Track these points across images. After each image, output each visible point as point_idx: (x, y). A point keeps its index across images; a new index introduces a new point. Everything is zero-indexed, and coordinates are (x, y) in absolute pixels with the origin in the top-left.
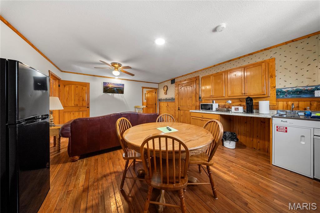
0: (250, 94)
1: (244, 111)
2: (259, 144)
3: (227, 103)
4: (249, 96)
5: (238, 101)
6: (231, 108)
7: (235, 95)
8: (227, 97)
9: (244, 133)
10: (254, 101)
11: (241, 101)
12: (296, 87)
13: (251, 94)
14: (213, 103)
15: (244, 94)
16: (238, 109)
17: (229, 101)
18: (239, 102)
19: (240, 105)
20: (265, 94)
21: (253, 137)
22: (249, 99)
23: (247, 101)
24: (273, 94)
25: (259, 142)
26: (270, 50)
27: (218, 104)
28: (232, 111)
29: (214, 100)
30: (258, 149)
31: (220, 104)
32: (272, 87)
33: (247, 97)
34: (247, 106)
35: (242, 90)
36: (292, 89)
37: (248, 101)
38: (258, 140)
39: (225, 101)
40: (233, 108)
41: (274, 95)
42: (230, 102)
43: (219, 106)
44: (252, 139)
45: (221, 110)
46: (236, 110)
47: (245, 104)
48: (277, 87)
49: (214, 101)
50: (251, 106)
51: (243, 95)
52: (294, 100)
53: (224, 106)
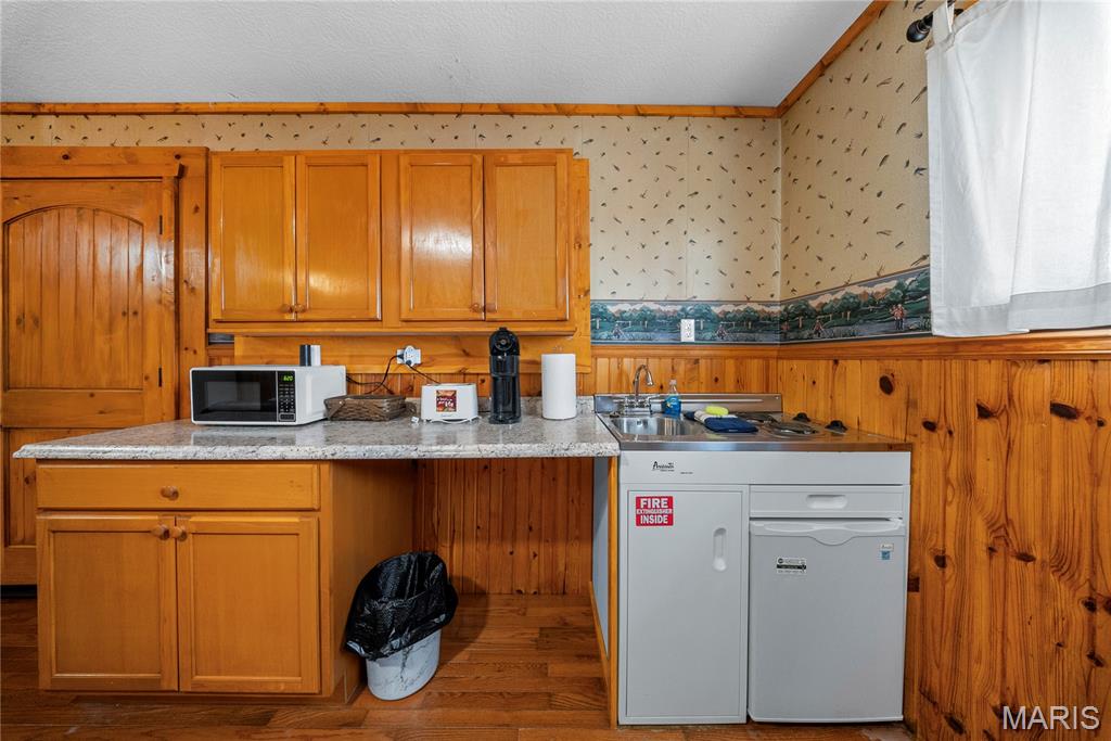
0: (511, 313)
1: (481, 411)
2: (535, 563)
3: (399, 361)
4: (504, 325)
5: (454, 351)
6: (419, 395)
7: (441, 313)
8: (392, 326)
9: (478, 527)
10: (524, 356)
11: (467, 354)
12: (642, 300)
13: (516, 316)
14: (305, 360)
15: (485, 309)
16: (453, 398)
17: (410, 348)
18: (457, 355)
19: (463, 376)
20: (566, 320)
21: (514, 539)
22: (503, 342)
23: (495, 352)
24: (582, 320)
25: (535, 555)
26: (575, 120)
27: (342, 370)
28: (425, 416)
29: (317, 338)
30: (532, 592)
31: (358, 368)
32: (580, 290)
33: (495, 328)
34: (495, 379)
35: (472, 288)
36: (632, 308)
37: (501, 353)
38: (534, 548)
39: (387, 351)
40: (429, 394)
41: (586, 325)
42: (413, 355)
43: (350, 379)
44: (509, 550)
45: (359, 408)
46: (441, 406)
47: (484, 367)
48: (593, 296)
49: (316, 350)
50: (514, 379)
51: (477, 316)
52: (637, 352)
53: (380, 386)
